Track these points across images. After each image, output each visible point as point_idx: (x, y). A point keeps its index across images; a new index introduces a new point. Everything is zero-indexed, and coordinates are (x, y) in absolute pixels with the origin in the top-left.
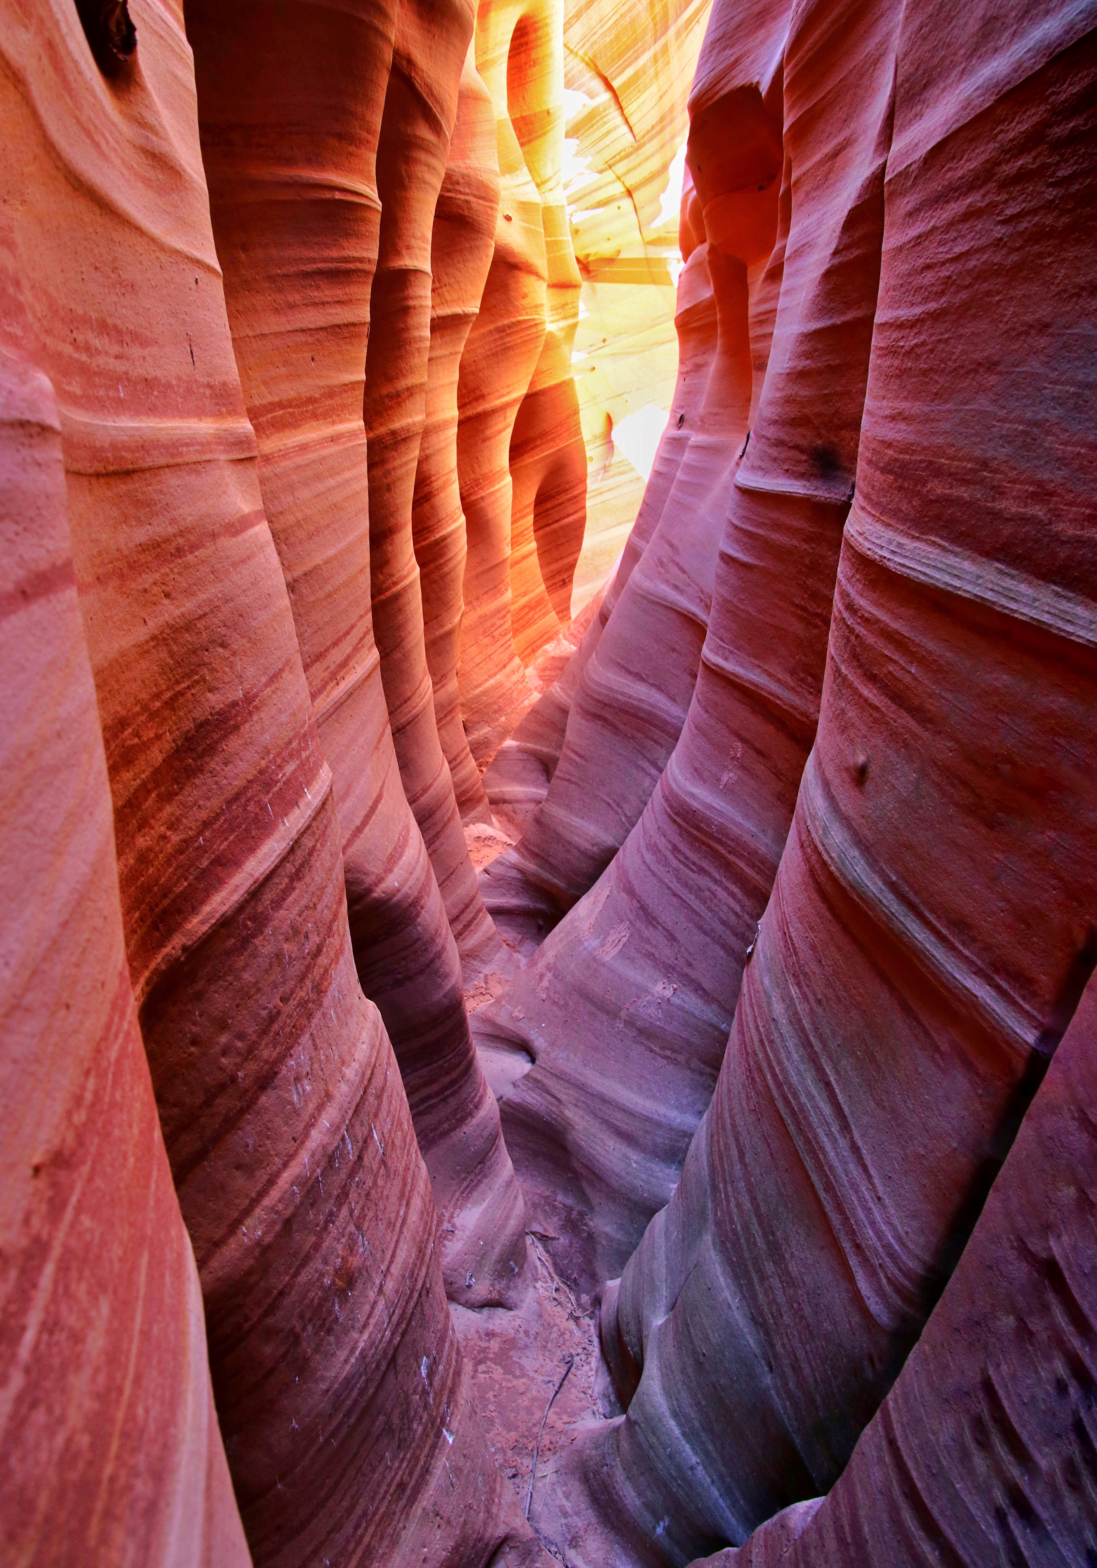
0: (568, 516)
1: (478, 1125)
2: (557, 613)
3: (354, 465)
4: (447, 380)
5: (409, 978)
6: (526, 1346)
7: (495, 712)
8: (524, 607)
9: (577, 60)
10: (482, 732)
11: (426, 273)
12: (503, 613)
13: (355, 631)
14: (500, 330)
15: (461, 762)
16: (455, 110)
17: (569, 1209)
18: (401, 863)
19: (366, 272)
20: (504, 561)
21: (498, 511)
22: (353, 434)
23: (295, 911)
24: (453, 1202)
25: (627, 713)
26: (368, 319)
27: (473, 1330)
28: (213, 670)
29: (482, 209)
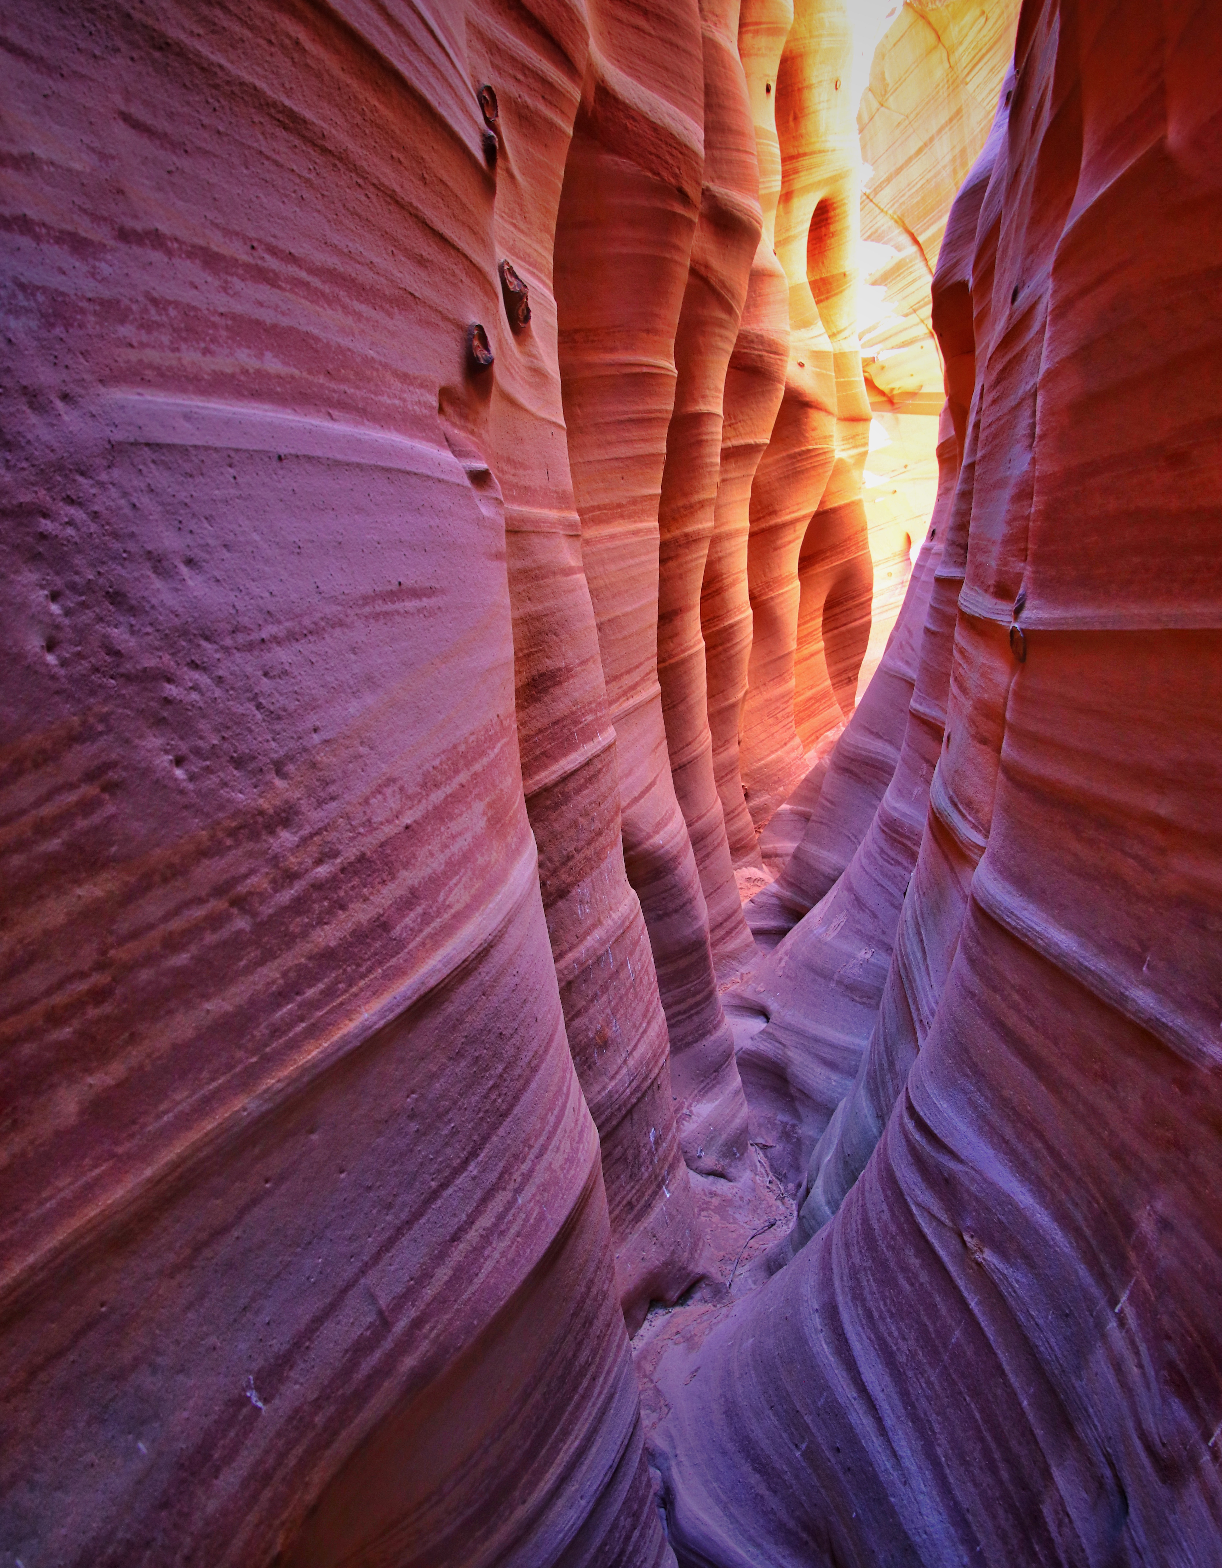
0: (855, 620)
1: (715, 1042)
2: (842, 708)
3: (648, 552)
4: (738, 498)
5: (667, 914)
6: (740, 1207)
7: (775, 783)
8: (810, 699)
9: (887, 218)
10: (762, 799)
11: (719, 416)
12: (786, 698)
13: (642, 668)
14: (792, 457)
15: (738, 815)
16: (744, 294)
17: (785, 1124)
18: (666, 829)
19: (664, 419)
20: (789, 653)
21: (785, 610)
22: (649, 531)
23: (587, 801)
24: (692, 1096)
25: (867, 764)
26: (665, 451)
27: (700, 1188)
28: (550, 647)
29: (773, 361)
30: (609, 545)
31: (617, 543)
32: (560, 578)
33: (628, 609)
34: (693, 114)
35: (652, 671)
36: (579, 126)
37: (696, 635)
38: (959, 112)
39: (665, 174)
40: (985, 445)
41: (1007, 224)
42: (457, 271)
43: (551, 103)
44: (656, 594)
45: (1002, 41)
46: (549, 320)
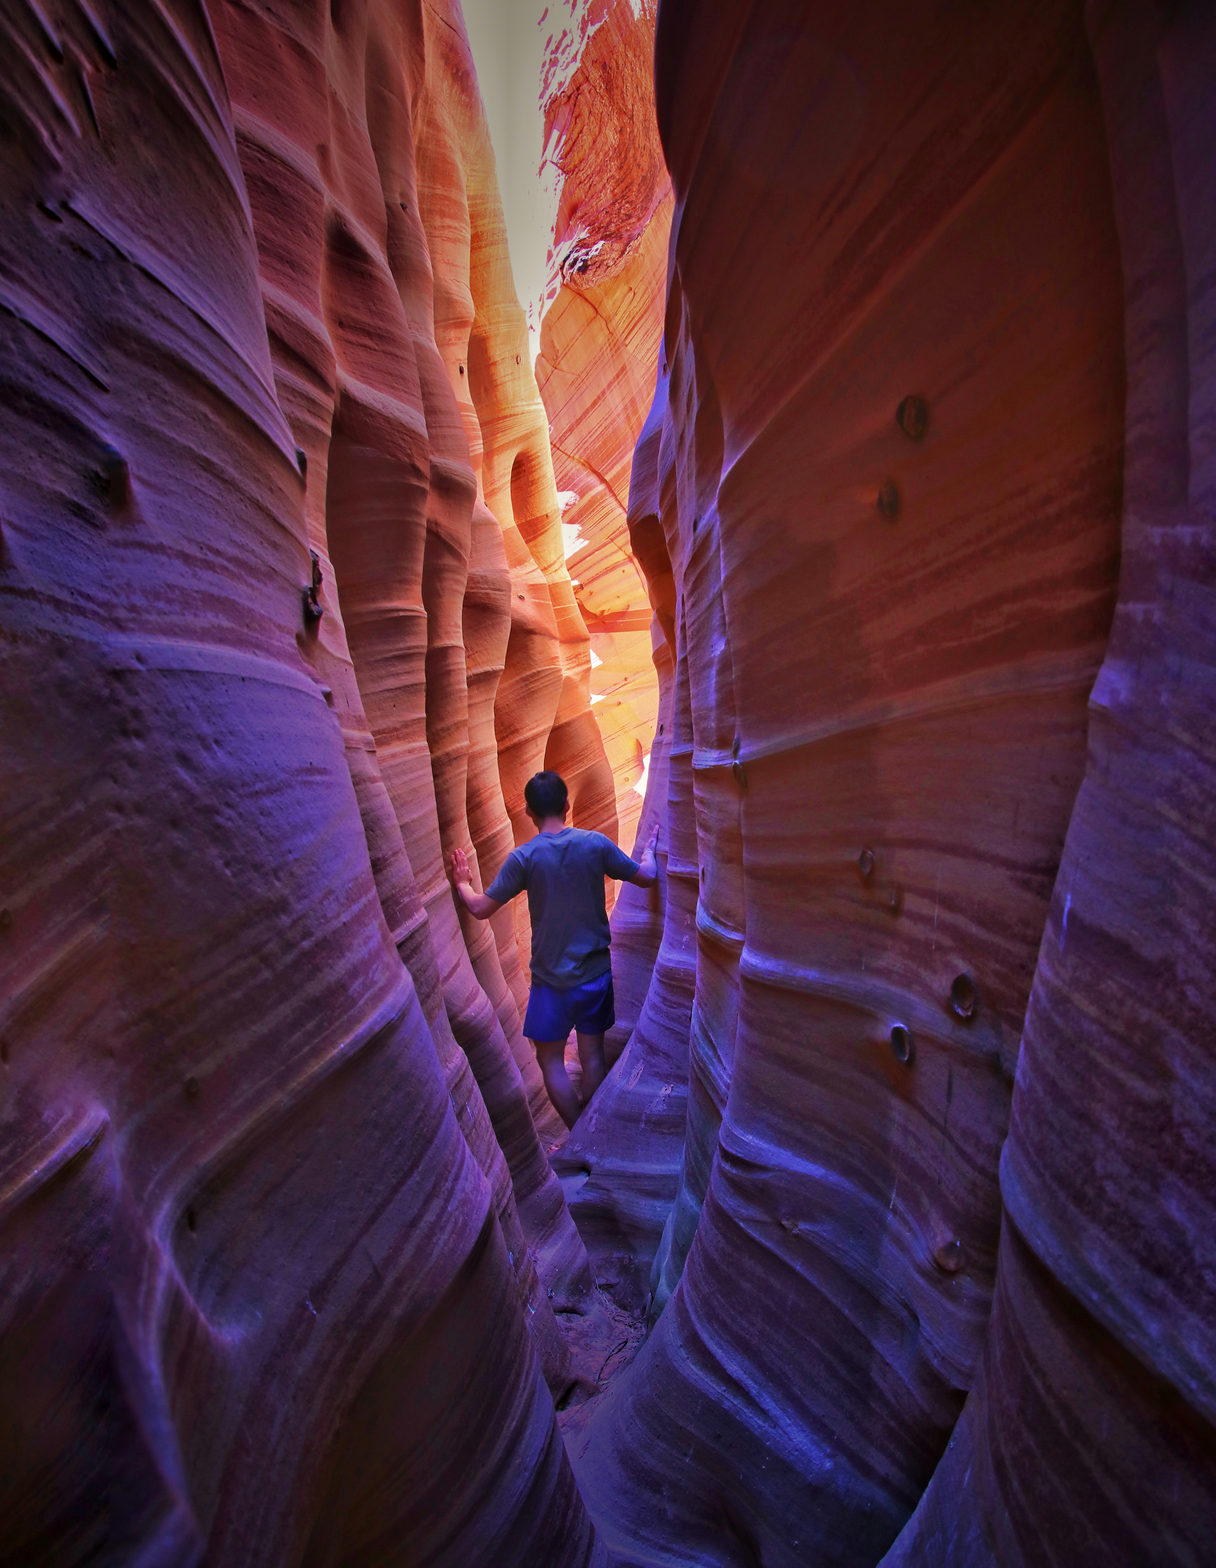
0: (603, 822)
3: (423, 768)
4: (484, 720)
9: (575, 462)
11: (461, 648)
13: (433, 866)
14: (524, 680)
17: (621, 1260)
18: (473, 1004)
19: (421, 654)
22: (421, 749)
24: (534, 1245)
25: (638, 935)
26: (425, 680)
29: (498, 597)
30: (393, 762)
31: (399, 760)
32: (369, 785)
33: (415, 816)
34: (414, 405)
35: (440, 869)
36: (335, 428)
37: (468, 842)
38: (623, 369)
39: (400, 455)
40: (692, 639)
41: (681, 473)
42: (293, 550)
43: (314, 414)
44: (435, 803)
45: (650, 310)
46: (331, 580)
